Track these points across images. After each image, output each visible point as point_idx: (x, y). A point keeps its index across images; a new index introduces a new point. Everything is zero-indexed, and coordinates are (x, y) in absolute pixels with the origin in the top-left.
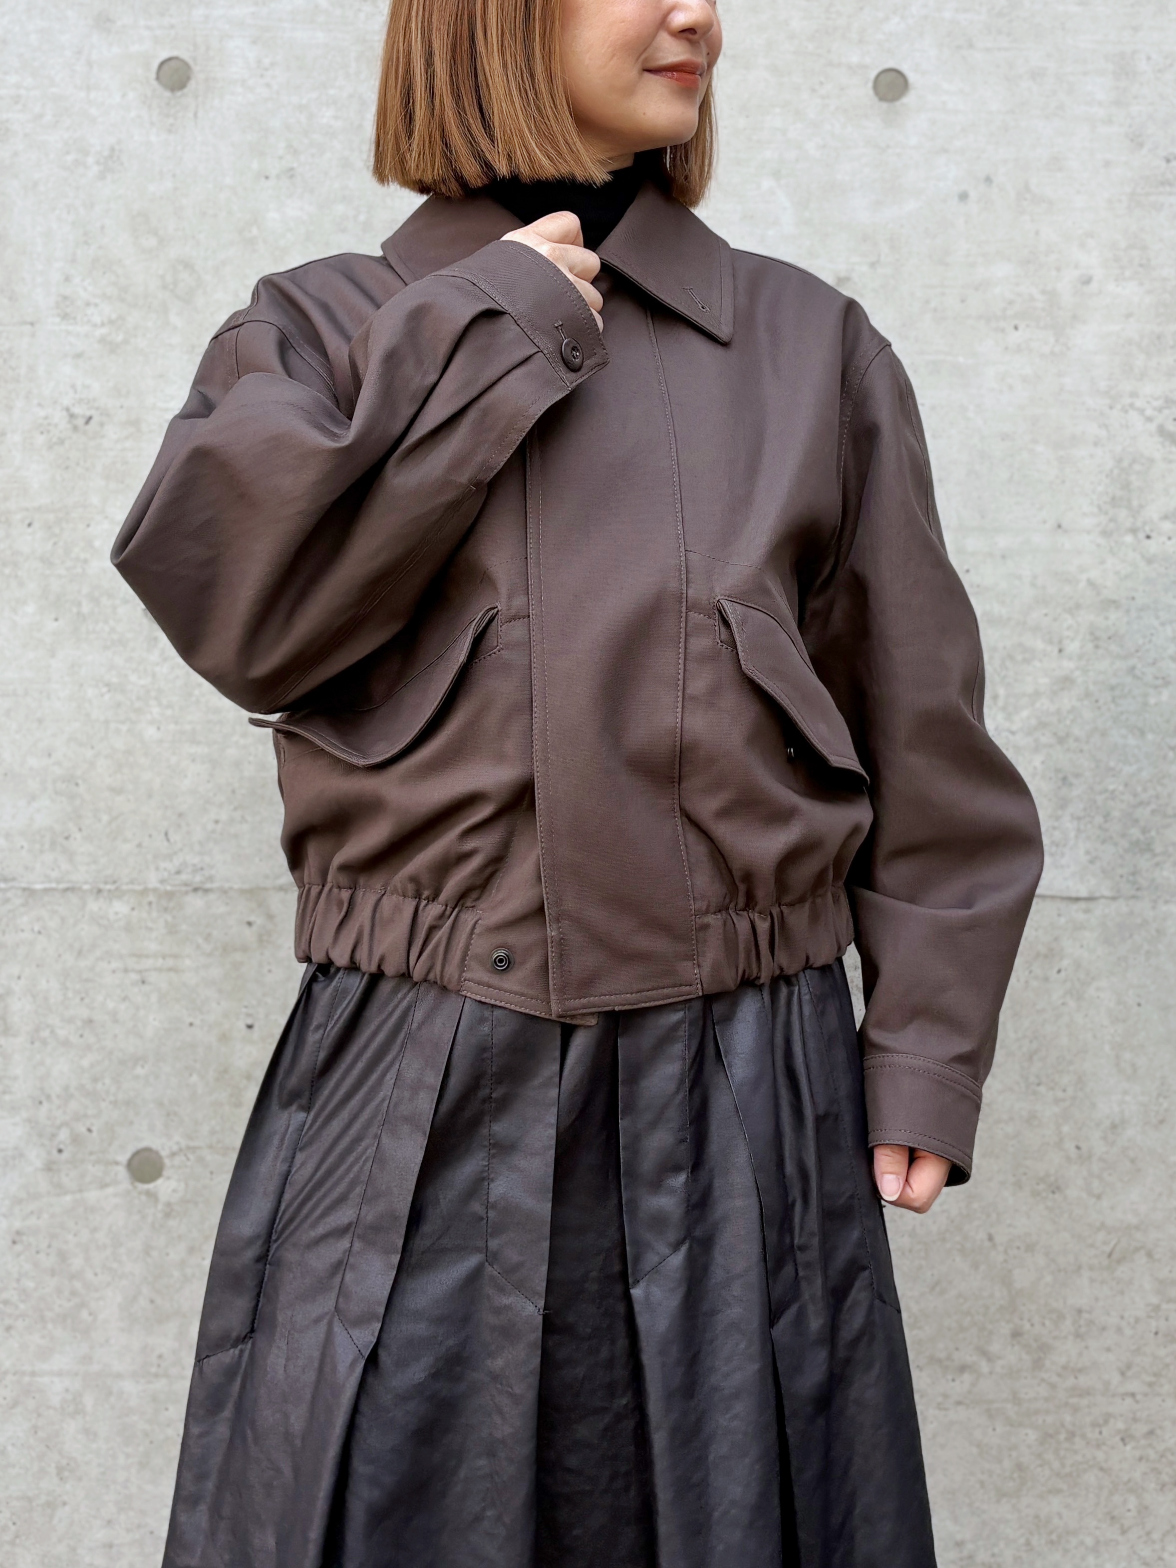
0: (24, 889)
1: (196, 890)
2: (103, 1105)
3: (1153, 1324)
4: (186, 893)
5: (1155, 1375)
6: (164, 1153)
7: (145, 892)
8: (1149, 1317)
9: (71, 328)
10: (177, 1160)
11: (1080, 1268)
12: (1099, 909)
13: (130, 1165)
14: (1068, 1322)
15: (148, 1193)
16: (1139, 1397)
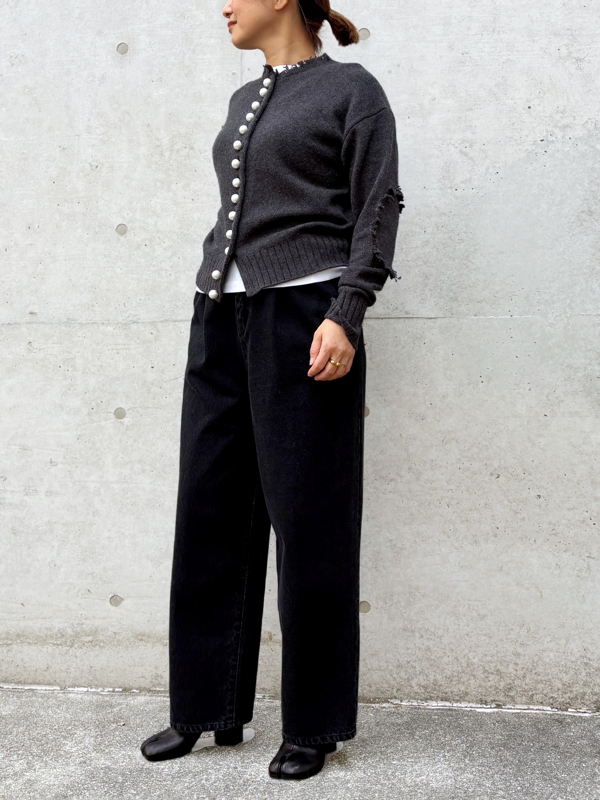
0: (80, 323)
1: (134, 322)
2: (106, 393)
3: (459, 466)
4: (131, 323)
5: (459, 483)
6: (125, 409)
7: (118, 323)
8: (457, 463)
9: (90, 136)
10: (130, 411)
11: (432, 445)
12: (439, 321)
13: (115, 413)
14: (428, 464)
15: (121, 422)
16: (453, 491)
